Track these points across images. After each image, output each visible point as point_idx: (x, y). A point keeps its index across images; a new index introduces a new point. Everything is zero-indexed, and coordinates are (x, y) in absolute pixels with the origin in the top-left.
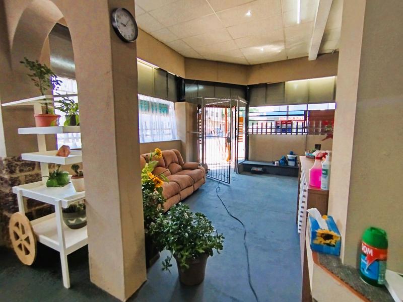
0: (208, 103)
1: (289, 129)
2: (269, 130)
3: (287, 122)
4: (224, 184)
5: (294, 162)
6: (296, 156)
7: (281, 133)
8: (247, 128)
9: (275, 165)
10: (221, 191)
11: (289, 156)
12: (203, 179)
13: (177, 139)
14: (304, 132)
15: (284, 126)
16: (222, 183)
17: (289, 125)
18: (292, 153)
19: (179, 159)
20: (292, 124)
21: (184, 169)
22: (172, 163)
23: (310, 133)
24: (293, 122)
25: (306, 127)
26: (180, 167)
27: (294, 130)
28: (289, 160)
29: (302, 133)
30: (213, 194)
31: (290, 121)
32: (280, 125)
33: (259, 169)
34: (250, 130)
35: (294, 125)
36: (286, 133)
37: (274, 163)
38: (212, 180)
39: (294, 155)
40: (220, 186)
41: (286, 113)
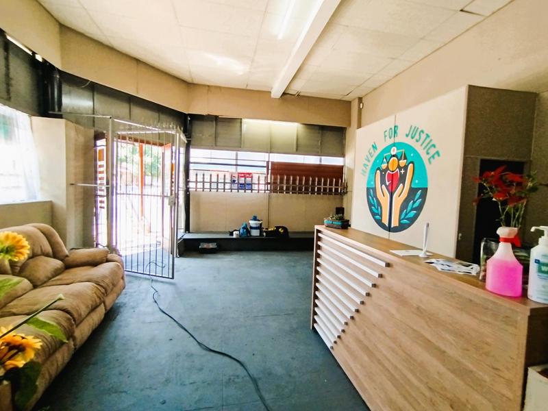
0: (122, 130)
1: (248, 184)
2: (221, 186)
3: (245, 175)
4: (162, 282)
5: (259, 230)
6: (260, 222)
7: (238, 189)
8: (187, 182)
9: (234, 236)
10: (162, 297)
11: (253, 223)
12: (122, 281)
13: (41, 197)
14: (268, 190)
15: (242, 180)
16: (157, 281)
17: (249, 180)
18: (255, 219)
19: (52, 244)
20: (252, 177)
21: (68, 266)
22: (33, 256)
23: (275, 190)
24: (254, 175)
25: (269, 183)
26: (57, 263)
27: (255, 187)
28: (251, 228)
29: (265, 190)
30: (150, 310)
31: (250, 174)
32: (236, 179)
33: (212, 246)
34: (192, 185)
35: (255, 181)
36: (245, 190)
37: (231, 234)
38: (136, 277)
39: (259, 221)
40: (158, 286)
41: (234, 162)
